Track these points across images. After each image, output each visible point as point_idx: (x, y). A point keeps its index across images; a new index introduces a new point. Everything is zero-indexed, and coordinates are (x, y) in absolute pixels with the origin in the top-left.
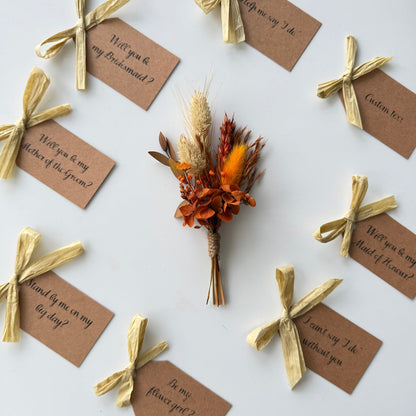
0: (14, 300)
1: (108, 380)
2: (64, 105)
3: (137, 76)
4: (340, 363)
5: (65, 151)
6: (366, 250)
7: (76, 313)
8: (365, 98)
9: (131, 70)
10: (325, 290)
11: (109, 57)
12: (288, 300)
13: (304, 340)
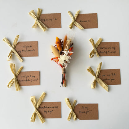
0: (39, 113)
1: (69, 116)
2: (21, 67)
3: (31, 51)
4: (114, 79)
5: (28, 76)
6: (102, 53)
7: (53, 107)
8: (80, 22)
9: (29, 50)
10: (100, 67)
11: (23, 51)
12: (94, 74)
13: (103, 80)
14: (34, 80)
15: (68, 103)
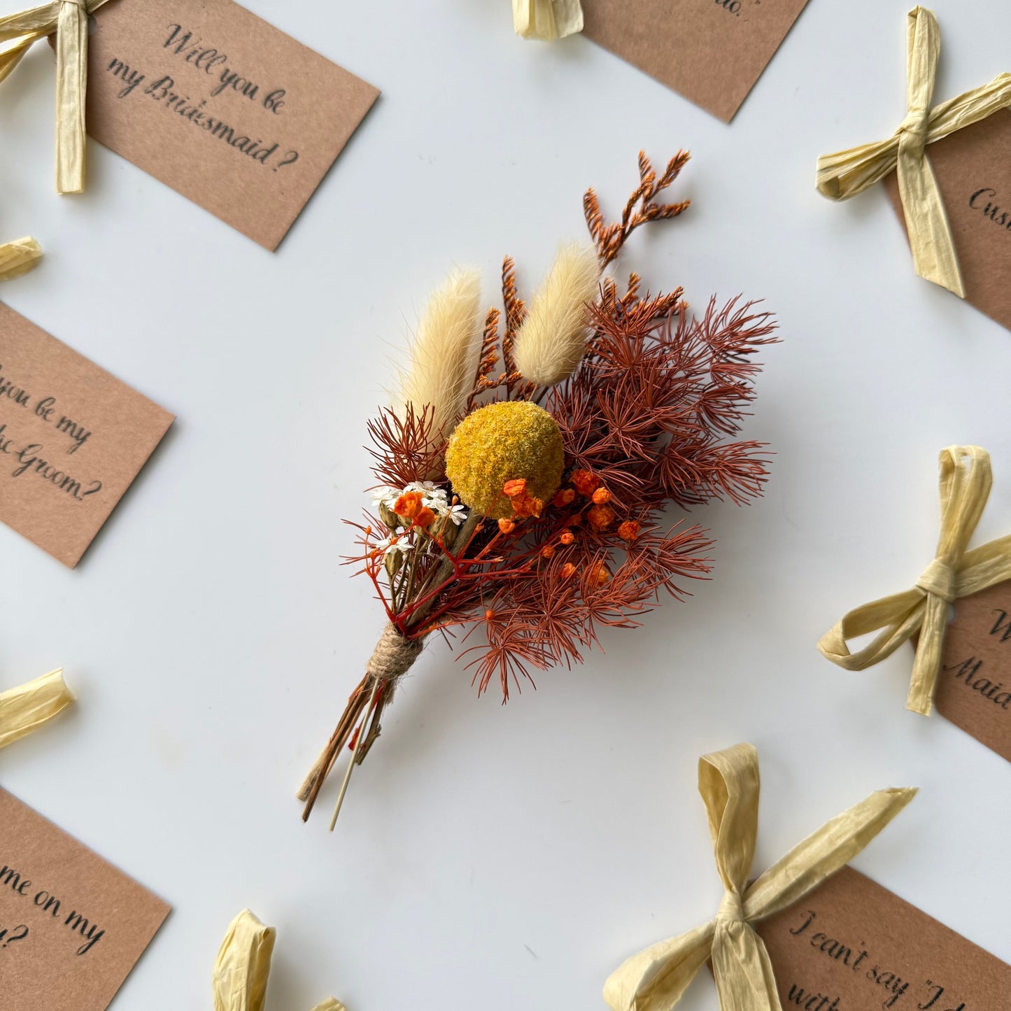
2: (18, 242)
3: (247, 146)
5: (19, 384)
6: (989, 690)
7: (52, 905)
8: (968, 202)
9: (226, 129)
10: (860, 828)
11: (158, 92)
12: (741, 861)
13: (794, 988)
14: (53, 479)
15: (232, 975)
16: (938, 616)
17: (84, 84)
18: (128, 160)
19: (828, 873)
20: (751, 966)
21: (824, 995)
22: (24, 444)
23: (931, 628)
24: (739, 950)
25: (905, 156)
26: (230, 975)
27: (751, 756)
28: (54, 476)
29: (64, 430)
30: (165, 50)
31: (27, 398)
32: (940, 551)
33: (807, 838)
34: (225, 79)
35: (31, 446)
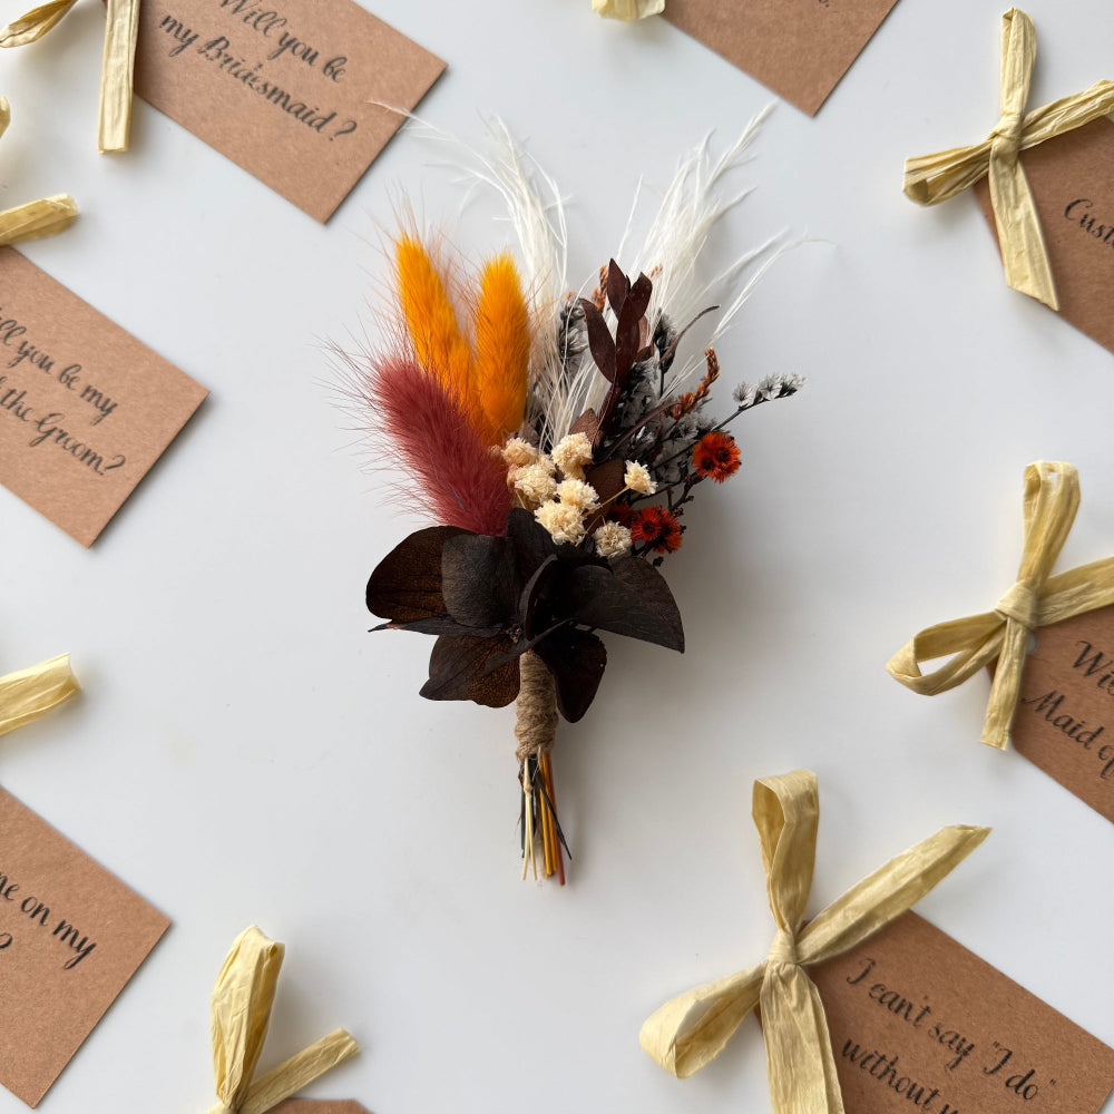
2: (53, 199)
3: (303, 113)
5: (44, 350)
6: (1070, 728)
7: (41, 912)
8: (1063, 213)
9: (282, 94)
10: (927, 866)
11: (212, 52)
12: (795, 898)
13: (849, 1043)
14: (73, 452)
15: (234, 996)
16: (1018, 643)
17: (135, 39)
18: (176, 121)
19: (891, 917)
20: (803, 1015)
21: (881, 1054)
22: (45, 413)
23: (1010, 656)
24: (790, 995)
25: (998, 162)
26: (231, 996)
27: (811, 783)
28: (74, 448)
29: (89, 400)
30: (222, 9)
31: (51, 364)
32: (1022, 574)
33: (868, 876)
34: (284, 43)
35: (51, 415)
